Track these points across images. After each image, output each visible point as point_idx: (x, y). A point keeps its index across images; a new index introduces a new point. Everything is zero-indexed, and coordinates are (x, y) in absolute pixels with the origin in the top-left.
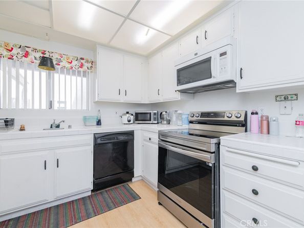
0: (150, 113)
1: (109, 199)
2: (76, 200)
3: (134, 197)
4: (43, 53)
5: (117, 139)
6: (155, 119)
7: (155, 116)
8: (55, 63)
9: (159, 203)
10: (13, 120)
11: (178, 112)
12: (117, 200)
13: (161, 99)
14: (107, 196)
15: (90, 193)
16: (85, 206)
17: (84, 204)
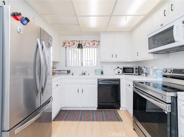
0: (133, 68)
1: (104, 115)
2: (90, 110)
3: (119, 119)
4: (79, 42)
5: (110, 83)
6: (136, 72)
7: (136, 70)
8: (83, 45)
9: (134, 129)
10: (70, 71)
11: (154, 68)
12: (108, 117)
13: (139, 59)
14: (104, 113)
15: (96, 109)
16: (93, 115)
17: (93, 114)
